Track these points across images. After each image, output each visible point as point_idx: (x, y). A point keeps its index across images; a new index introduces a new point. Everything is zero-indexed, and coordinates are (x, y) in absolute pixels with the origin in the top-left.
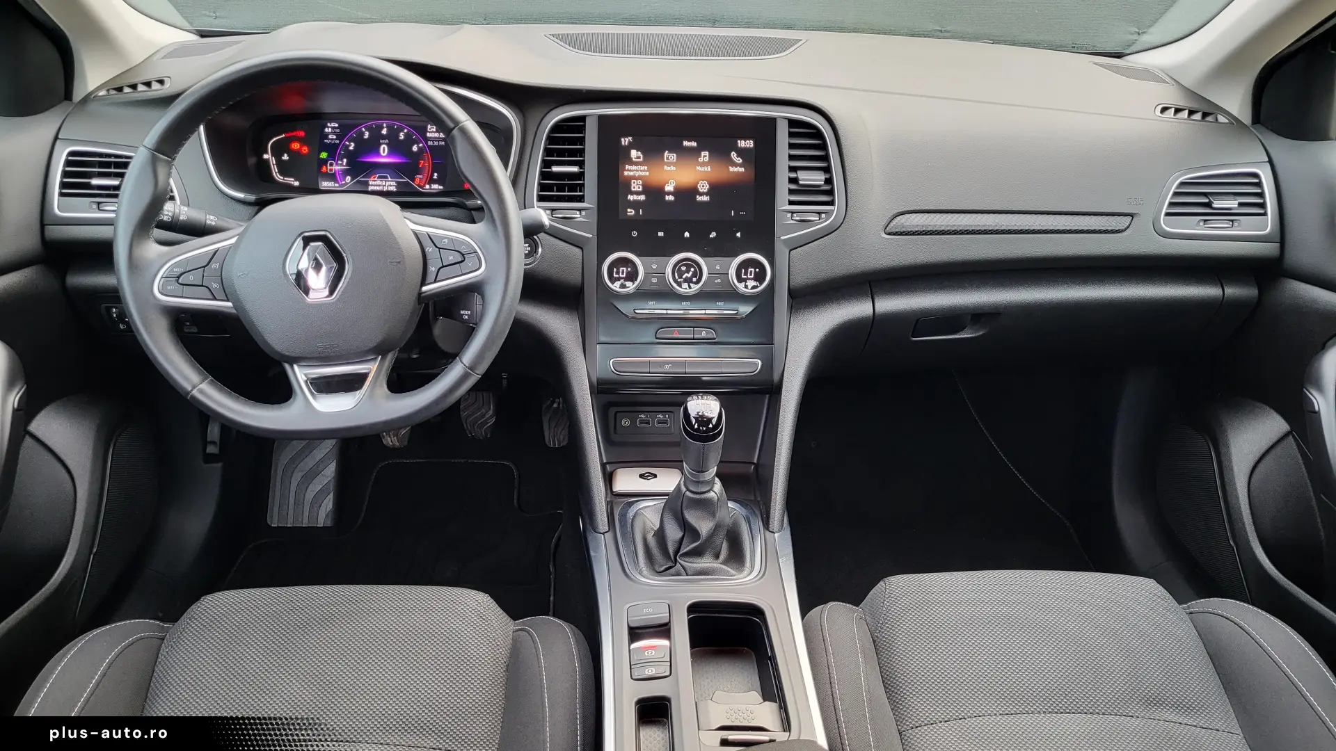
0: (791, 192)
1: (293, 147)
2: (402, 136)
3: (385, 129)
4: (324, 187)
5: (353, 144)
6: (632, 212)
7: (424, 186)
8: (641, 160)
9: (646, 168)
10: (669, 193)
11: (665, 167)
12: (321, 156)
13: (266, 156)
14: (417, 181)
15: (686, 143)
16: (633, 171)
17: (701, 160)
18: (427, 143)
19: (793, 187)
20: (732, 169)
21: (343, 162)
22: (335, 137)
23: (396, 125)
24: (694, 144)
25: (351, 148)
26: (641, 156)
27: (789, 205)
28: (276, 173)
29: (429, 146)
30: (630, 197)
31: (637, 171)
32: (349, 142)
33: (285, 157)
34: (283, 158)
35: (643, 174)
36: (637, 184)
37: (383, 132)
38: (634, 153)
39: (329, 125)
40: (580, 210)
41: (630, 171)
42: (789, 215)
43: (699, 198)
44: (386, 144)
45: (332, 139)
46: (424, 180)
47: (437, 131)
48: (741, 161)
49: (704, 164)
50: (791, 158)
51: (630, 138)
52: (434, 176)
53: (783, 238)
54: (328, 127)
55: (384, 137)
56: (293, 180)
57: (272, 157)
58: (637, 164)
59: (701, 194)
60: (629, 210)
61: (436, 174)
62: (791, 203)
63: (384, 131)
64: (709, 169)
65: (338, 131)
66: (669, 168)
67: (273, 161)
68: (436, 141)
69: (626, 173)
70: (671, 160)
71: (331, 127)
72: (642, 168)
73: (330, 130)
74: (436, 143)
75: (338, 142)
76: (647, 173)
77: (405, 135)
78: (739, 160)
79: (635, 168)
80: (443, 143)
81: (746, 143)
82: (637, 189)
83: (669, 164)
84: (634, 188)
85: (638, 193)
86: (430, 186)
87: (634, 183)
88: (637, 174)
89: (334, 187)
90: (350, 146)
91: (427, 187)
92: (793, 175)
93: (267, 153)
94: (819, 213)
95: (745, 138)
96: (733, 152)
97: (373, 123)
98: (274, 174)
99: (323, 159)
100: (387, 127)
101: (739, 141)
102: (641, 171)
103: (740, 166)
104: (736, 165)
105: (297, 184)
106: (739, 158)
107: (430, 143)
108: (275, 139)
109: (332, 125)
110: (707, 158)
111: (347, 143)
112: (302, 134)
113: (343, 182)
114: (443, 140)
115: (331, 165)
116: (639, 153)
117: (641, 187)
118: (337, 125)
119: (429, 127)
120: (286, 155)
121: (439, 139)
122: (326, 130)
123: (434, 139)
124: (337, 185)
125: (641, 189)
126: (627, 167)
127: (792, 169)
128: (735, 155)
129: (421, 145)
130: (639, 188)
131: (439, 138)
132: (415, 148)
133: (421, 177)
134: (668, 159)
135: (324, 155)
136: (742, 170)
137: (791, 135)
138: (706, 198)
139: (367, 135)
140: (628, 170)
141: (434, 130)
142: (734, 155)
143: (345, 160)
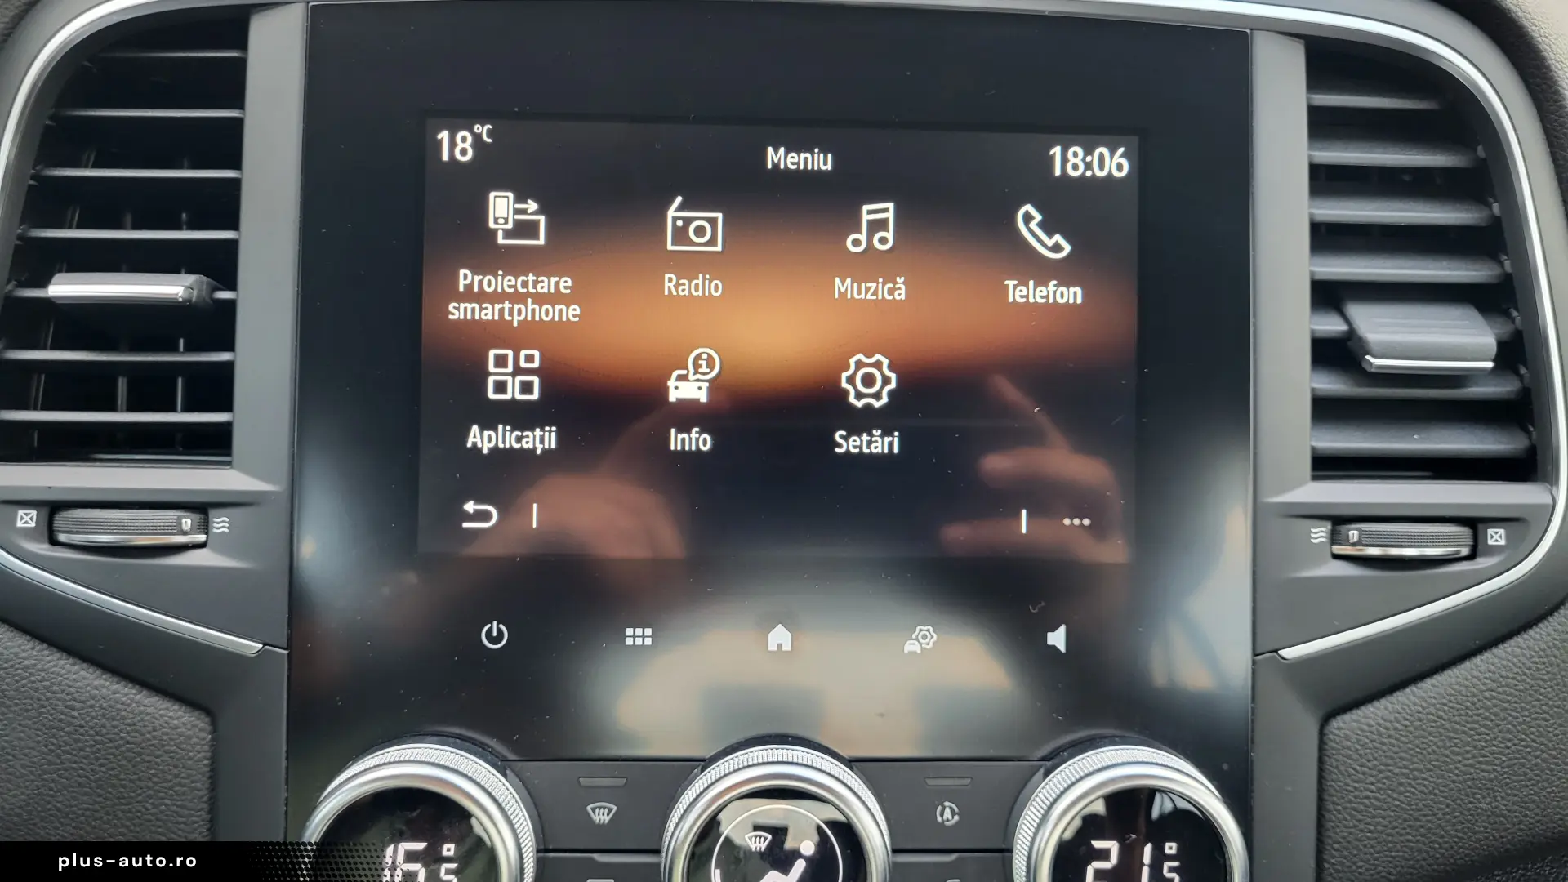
0: (1325, 409)
6: (484, 516)
8: (541, 241)
9: (566, 283)
10: (688, 415)
11: (669, 282)
15: (777, 157)
16: (497, 297)
17: (856, 242)
19: (1333, 384)
20: (1018, 292)
24: (820, 162)
26: (542, 219)
27: (1315, 478)
30: (479, 438)
31: (517, 298)
35: (548, 313)
36: (518, 371)
38: (501, 207)
40: (201, 508)
41: (481, 297)
42: (1319, 533)
43: (848, 444)
48: (1067, 248)
49: (870, 265)
50: (1326, 238)
51: (483, 130)
53: (1289, 653)
58: (515, 261)
59: (863, 421)
60: (470, 507)
62: (1326, 466)
64: (901, 294)
66: (686, 289)
69: (458, 311)
70: (697, 244)
72: (546, 285)
76: (572, 313)
78: (1053, 246)
79: (505, 283)
81: (1095, 159)
82: (514, 392)
83: (689, 265)
84: (501, 387)
85: (520, 416)
87: (501, 361)
88: (518, 315)
92: (1331, 325)
94: (1475, 524)
95: (1090, 132)
96: (1028, 208)
101: (1057, 151)
102: (540, 299)
103: (1063, 272)
104: (1039, 269)
106: (1058, 238)
110: (890, 235)
116: (532, 206)
117: (536, 380)
125: (535, 396)
126: (465, 278)
127: (1328, 295)
128: (1038, 217)
130: (527, 388)
134: (681, 235)
136: (1073, 295)
137: (1322, 124)
138: (879, 444)
140: (469, 295)
142: (1029, 221)
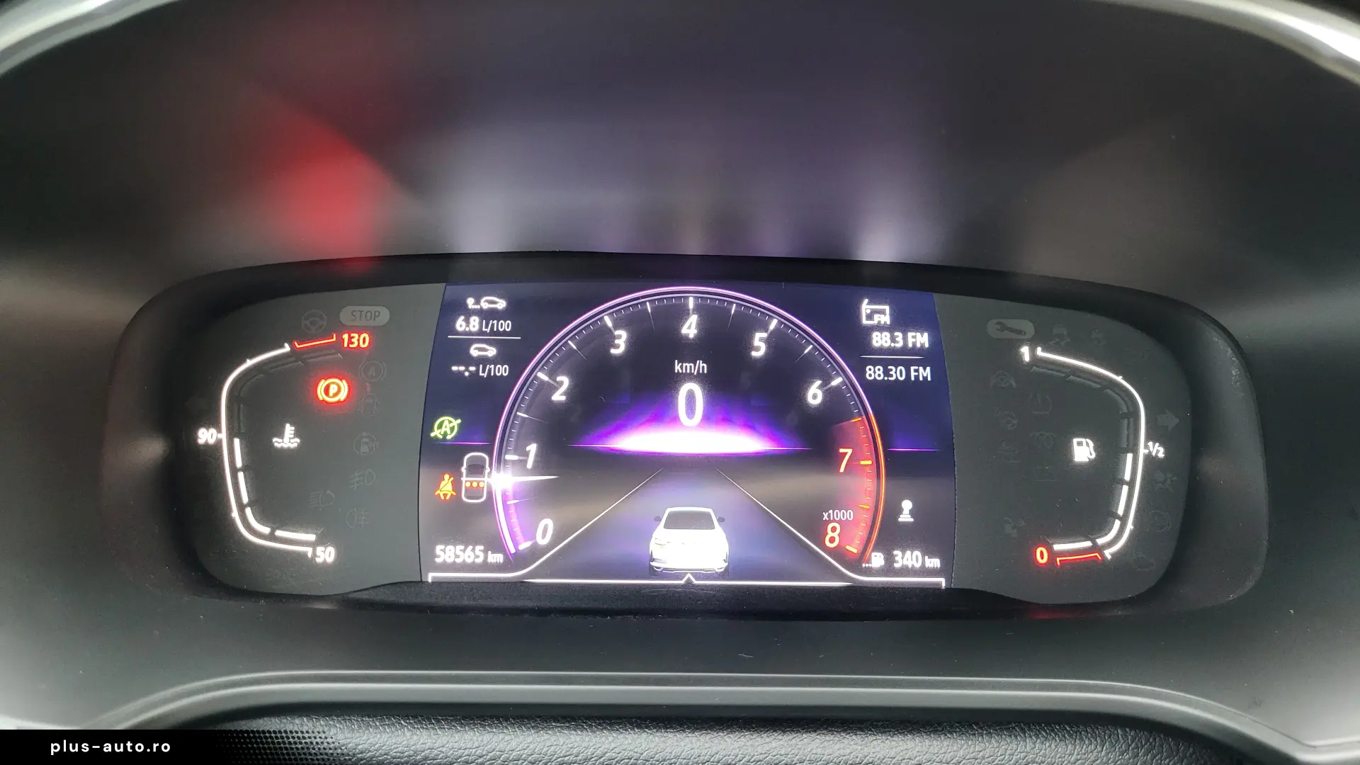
1: (321, 394)
2: (759, 346)
3: (693, 319)
4: (445, 567)
5: (565, 381)
7: (863, 556)
12: (436, 433)
13: (205, 436)
14: (833, 536)
18: (860, 374)
21: (527, 454)
22: (492, 352)
23: (735, 300)
25: (559, 397)
28: (241, 508)
29: (871, 387)
32: (552, 374)
33: (288, 439)
34: (278, 443)
37: (684, 331)
39: (470, 302)
44: (699, 378)
45: (484, 361)
46: (860, 533)
47: (901, 322)
52: (900, 511)
54: (468, 314)
55: (689, 351)
56: (312, 537)
57: (231, 435)
61: (907, 505)
63: (690, 328)
65: (506, 326)
67: (234, 454)
68: (896, 363)
71: (475, 312)
73: (475, 323)
74: (898, 374)
75: (503, 370)
77: (775, 342)
80: (925, 373)
86: (890, 559)
89: (486, 567)
90: (554, 389)
91: (877, 560)
93: (214, 422)
97: (648, 298)
98: (235, 514)
99: (441, 445)
100: (698, 309)
105: (326, 555)
107: (874, 373)
108: (249, 363)
109: (485, 305)
111: (542, 376)
112: (361, 340)
113: (524, 546)
114: (924, 357)
115: (477, 469)
118: (501, 304)
119: (866, 307)
120: (289, 429)
121: (907, 357)
122: (460, 324)
123: (888, 358)
124: (496, 558)
129: (837, 382)
131: (904, 350)
132: (814, 395)
133: (848, 515)
135: (447, 427)
139: (621, 343)
141: (886, 319)
143: (533, 448)
